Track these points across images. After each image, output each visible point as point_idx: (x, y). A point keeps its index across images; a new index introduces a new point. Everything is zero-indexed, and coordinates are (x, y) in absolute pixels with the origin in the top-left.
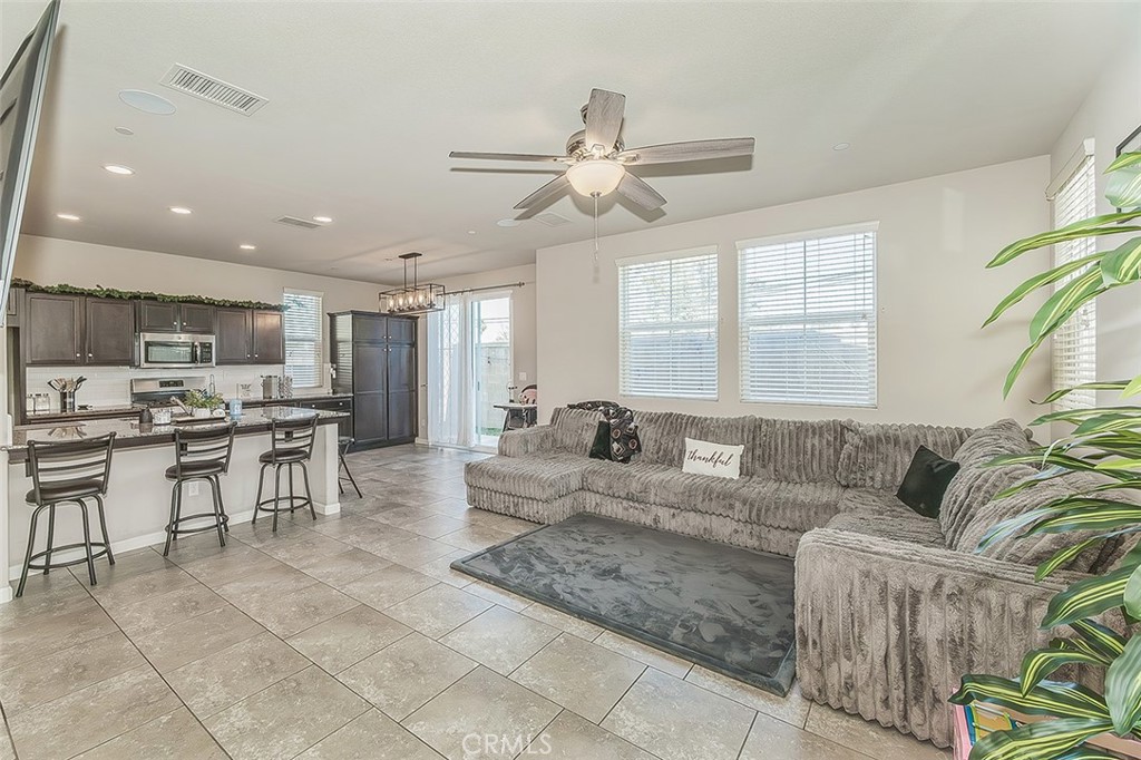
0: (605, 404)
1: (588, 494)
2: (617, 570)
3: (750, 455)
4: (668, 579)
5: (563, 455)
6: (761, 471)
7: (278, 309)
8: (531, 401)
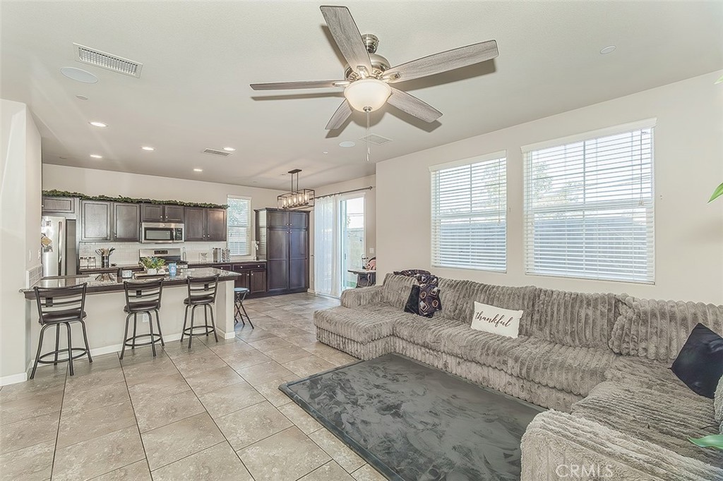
0: (422, 272)
1: (397, 340)
2: (398, 407)
3: (529, 318)
4: (437, 421)
5: (386, 309)
6: (538, 333)
7: (224, 207)
8: (374, 268)
